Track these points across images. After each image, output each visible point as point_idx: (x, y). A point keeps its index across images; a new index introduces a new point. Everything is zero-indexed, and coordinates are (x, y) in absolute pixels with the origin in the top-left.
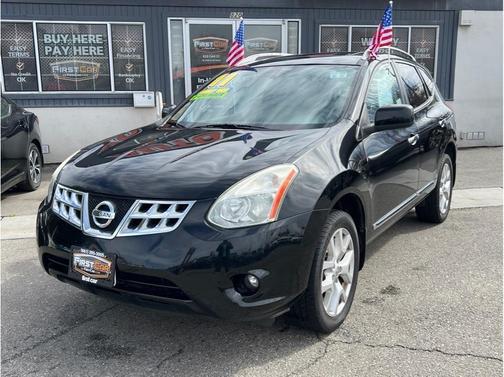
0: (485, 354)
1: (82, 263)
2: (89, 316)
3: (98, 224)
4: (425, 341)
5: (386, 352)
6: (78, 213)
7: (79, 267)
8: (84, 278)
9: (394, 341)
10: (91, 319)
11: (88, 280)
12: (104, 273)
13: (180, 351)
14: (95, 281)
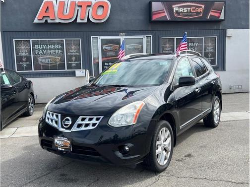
0: (225, 180)
1: (58, 142)
2: (59, 167)
3: (65, 126)
4: (201, 175)
5: (184, 180)
6: (56, 122)
7: (57, 144)
8: (59, 149)
9: (188, 175)
10: (60, 168)
11: (60, 149)
12: (67, 146)
13: (98, 180)
14: (63, 150)
